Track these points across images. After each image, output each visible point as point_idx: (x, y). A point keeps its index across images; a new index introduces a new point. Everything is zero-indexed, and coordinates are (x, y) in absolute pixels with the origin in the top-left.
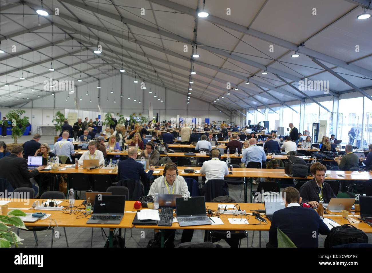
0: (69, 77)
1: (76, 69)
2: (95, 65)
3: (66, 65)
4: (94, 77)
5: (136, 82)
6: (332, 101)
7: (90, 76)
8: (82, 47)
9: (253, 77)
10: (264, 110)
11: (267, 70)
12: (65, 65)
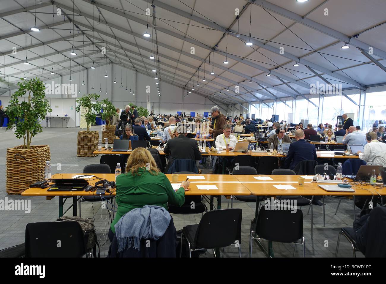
0: (57, 65)
1: (65, 56)
2: (86, 52)
3: (56, 51)
4: (82, 66)
5: (155, 71)
6: (359, 95)
7: (79, 65)
8: (79, 31)
9: (277, 69)
10: (273, 103)
11: (300, 62)
12: (54, 51)
